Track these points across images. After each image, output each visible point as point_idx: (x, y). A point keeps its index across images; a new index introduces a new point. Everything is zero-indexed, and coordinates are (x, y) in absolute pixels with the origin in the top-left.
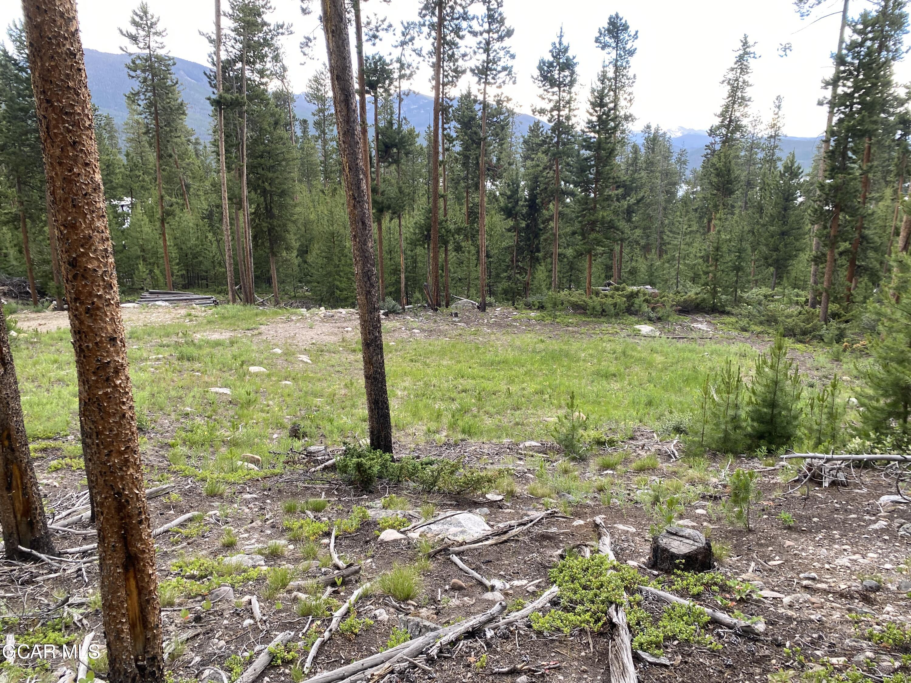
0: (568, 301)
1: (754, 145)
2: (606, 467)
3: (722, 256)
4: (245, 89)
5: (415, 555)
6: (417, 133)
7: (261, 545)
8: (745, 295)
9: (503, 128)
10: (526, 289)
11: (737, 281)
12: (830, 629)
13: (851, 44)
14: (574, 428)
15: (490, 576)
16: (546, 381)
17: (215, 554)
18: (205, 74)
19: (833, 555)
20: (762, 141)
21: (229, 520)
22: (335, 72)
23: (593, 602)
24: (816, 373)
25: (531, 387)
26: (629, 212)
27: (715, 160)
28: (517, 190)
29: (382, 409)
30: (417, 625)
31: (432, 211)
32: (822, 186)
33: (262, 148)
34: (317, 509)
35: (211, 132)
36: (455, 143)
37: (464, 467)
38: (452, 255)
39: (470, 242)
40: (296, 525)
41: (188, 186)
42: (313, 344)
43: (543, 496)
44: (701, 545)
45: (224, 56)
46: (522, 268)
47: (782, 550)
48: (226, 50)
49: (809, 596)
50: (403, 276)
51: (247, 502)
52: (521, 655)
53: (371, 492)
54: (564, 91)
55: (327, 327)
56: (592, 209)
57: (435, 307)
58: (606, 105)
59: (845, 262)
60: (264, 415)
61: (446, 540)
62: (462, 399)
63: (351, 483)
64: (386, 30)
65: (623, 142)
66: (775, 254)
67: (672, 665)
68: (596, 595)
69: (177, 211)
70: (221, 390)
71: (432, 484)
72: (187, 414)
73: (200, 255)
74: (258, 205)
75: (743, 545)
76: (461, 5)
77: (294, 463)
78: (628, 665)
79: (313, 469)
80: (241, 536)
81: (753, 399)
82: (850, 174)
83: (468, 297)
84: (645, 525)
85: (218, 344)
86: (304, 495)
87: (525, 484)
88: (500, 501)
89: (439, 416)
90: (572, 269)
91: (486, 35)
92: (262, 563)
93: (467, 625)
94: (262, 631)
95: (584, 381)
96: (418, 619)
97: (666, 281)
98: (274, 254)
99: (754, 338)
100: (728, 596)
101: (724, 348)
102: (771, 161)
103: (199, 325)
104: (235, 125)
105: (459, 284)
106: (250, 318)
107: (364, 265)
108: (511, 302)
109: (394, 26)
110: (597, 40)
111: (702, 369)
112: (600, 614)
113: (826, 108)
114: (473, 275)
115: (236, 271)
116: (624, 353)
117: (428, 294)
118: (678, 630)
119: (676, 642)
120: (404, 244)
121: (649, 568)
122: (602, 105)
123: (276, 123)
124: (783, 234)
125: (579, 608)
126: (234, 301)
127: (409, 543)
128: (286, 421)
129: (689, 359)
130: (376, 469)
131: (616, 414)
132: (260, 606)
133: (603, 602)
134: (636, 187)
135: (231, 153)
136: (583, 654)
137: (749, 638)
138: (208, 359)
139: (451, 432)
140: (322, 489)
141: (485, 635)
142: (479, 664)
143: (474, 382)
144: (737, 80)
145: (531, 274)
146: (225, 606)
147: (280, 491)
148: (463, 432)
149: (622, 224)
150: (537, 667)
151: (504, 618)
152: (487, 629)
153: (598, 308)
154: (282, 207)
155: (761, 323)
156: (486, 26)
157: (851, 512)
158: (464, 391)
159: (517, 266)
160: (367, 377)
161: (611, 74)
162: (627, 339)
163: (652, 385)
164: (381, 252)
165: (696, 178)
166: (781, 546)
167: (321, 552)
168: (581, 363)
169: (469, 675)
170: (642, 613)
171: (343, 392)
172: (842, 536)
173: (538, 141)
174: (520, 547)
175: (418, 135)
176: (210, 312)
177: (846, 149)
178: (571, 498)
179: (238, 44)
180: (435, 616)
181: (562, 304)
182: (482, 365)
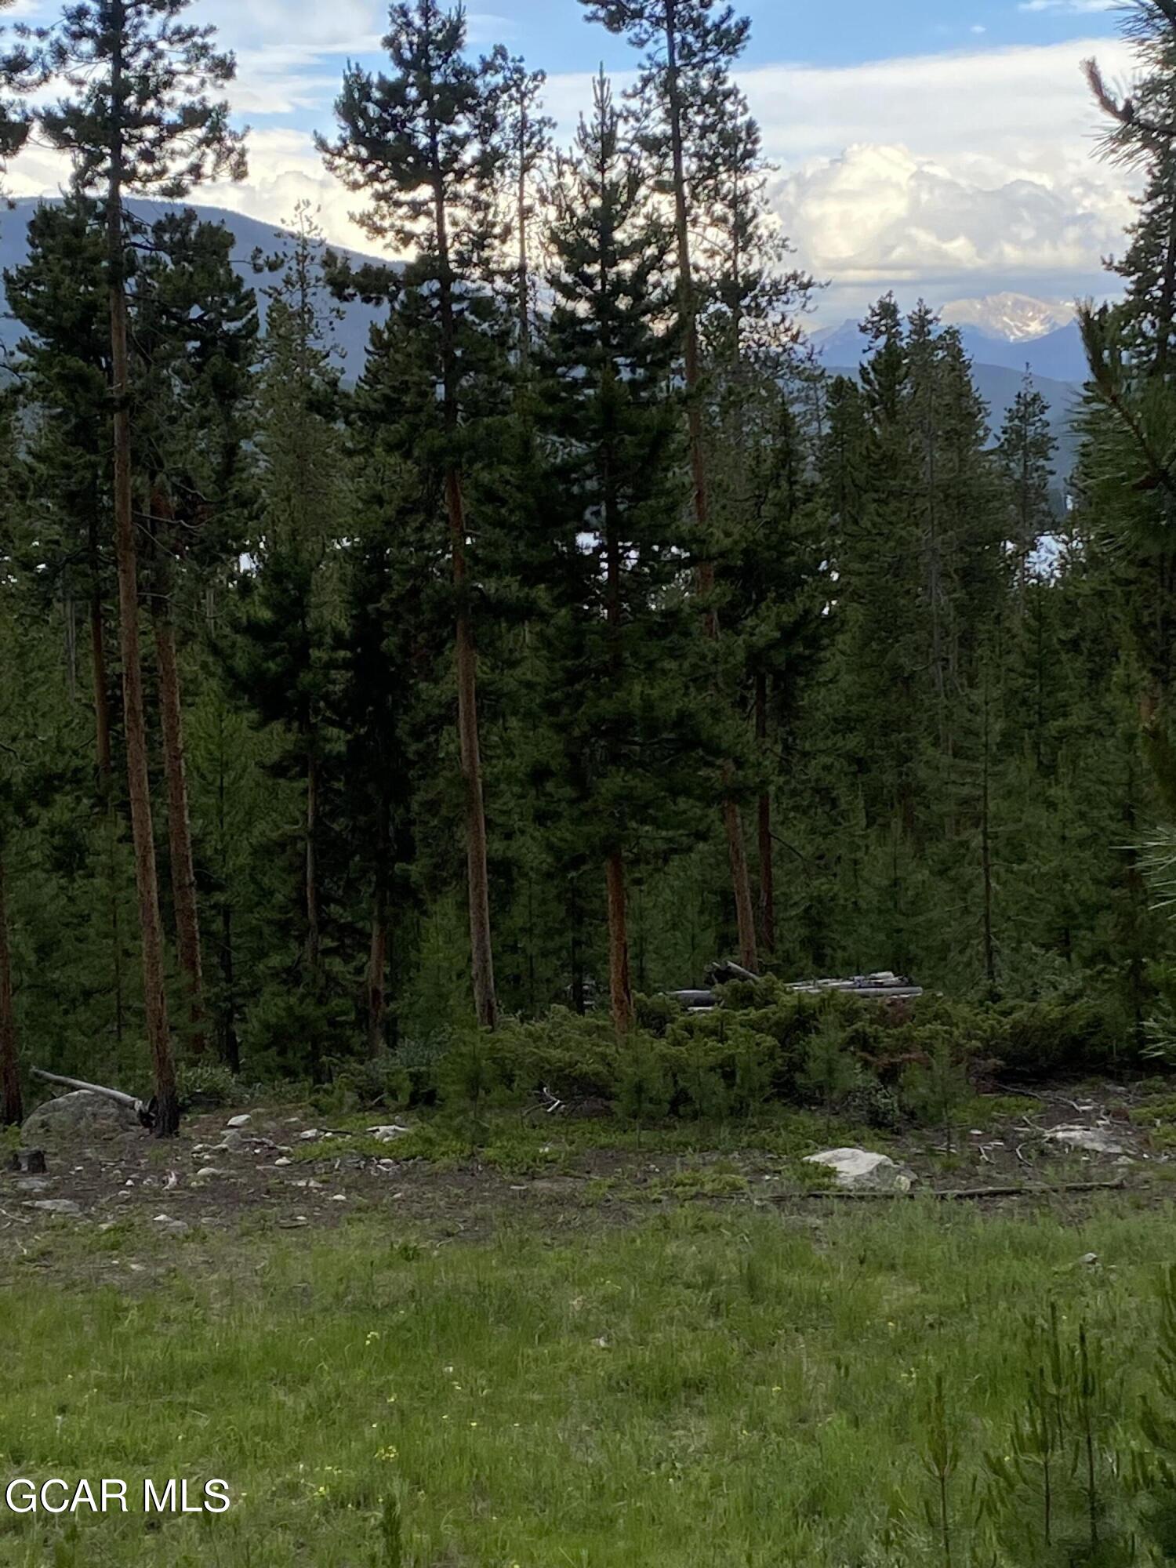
0: (541, 1065)
16: (388, 1443)
25: (324, 1478)
56: (603, 671)
95: (565, 1423)
97: (944, 951)
129: (1014, 1288)
153: (660, 1086)
159: (325, 923)
162: (774, 1215)
168: (566, 1339)
181: (508, 1079)
182: (115, 1391)
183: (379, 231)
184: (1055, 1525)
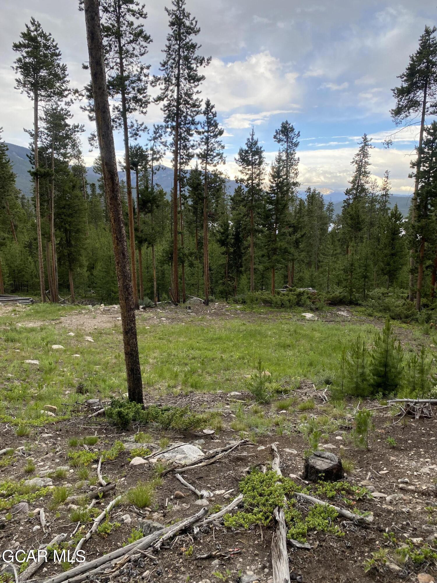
0: (261, 298)
1: (373, 200)
2: (282, 408)
3: (355, 269)
4: (53, 165)
5: (153, 474)
6: (164, 192)
7: (52, 470)
8: (370, 293)
9: (218, 190)
10: (234, 290)
11: (365, 285)
12: (414, 518)
13: (427, 141)
14: (261, 383)
15: (201, 488)
16: (246, 351)
17: (19, 478)
18: (27, 156)
19: (419, 465)
20: (378, 198)
21: (32, 452)
22: (105, 160)
23: (264, 505)
24: (414, 342)
25: (237, 355)
26: (297, 243)
27: (349, 210)
28: (227, 229)
29: (136, 374)
30: (149, 526)
31: (174, 242)
32: (414, 226)
33: (64, 202)
34: (91, 443)
35: (32, 191)
36: (188, 200)
37: (190, 411)
38: (187, 269)
39: (199, 261)
40: (76, 455)
41: (16, 226)
42: (95, 329)
43: (240, 430)
44: (335, 463)
45: (39, 144)
46: (232, 277)
47: (388, 464)
48: (42, 141)
49: (402, 495)
50: (155, 283)
51: (44, 440)
52: (216, 545)
53: (128, 430)
54: (255, 168)
55: (105, 318)
56: (274, 241)
57: (176, 303)
58: (281, 177)
59: (429, 273)
60: (60, 378)
61: (174, 463)
62: (192, 364)
63: (115, 425)
64: (143, 130)
65: (292, 200)
66: (388, 267)
67: (312, 548)
68: (267, 500)
69: (8, 243)
70: (33, 362)
71: (168, 424)
72: (9, 379)
73: (23, 271)
74: (61, 239)
75: (364, 460)
76: (190, 115)
77: (78, 411)
78: (283, 550)
79: (90, 416)
80: (39, 464)
81: (373, 361)
82: (429, 219)
83: (198, 296)
84: (303, 448)
85: (32, 330)
86: (83, 434)
87: (229, 422)
88: (213, 434)
89: (176, 376)
90: (263, 277)
91: (206, 134)
92: (51, 483)
93: (181, 525)
94: (45, 534)
95: (270, 350)
96: (149, 522)
97: (321, 285)
98: (72, 270)
99: (376, 320)
100: (351, 497)
101: (358, 327)
102: (384, 209)
103: (21, 317)
104: (46, 188)
105: (192, 287)
106: (54, 312)
107: (124, 281)
108: (225, 299)
109: (148, 127)
110: (275, 137)
111: (344, 341)
112: (268, 514)
113: (414, 179)
114: (201, 282)
115: (46, 282)
116: (295, 331)
117: (172, 294)
118: (317, 524)
119: (315, 532)
120: (155, 263)
121: (303, 479)
122: (279, 177)
123: (74, 187)
124: (393, 255)
125: (256, 510)
126: (45, 301)
127: (150, 466)
128: (75, 382)
129: (335, 335)
130: (131, 415)
131: (290, 371)
132: (46, 515)
133: (271, 505)
134: (301, 227)
135: (44, 206)
136: (256, 542)
137: (362, 527)
138: (25, 341)
139: (184, 387)
140: (95, 429)
141: (193, 531)
142: (187, 553)
143: (200, 352)
144: (361, 161)
145: (238, 281)
146: (22, 517)
147: (67, 431)
148: (192, 386)
149: (292, 250)
150: (226, 553)
151: (207, 519)
152: (194, 527)
153: (279, 302)
154: (77, 239)
155: (380, 311)
156: (206, 128)
157: (432, 436)
158: (194, 358)
159: (229, 276)
160: (126, 354)
161: (284, 158)
162: (297, 322)
163: (313, 352)
164: (141, 269)
165: (339, 220)
166: (388, 460)
167: (91, 474)
168: (269, 338)
169: (181, 560)
170: (295, 512)
171: (114, 361)
172: (425, 452)
173: (239, 198)
174: (222, 466)
175: (165, 194)
176: (28, 308)
177: (426, 204)
178: (258, 430)
179: (49, 137)
180: (163, 518)
181: (257, 300)
182: (205, 341)
183: (243, 173)
184: (359, 370)
